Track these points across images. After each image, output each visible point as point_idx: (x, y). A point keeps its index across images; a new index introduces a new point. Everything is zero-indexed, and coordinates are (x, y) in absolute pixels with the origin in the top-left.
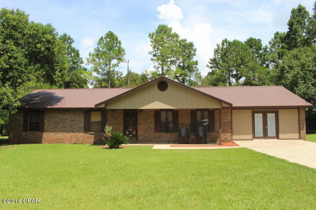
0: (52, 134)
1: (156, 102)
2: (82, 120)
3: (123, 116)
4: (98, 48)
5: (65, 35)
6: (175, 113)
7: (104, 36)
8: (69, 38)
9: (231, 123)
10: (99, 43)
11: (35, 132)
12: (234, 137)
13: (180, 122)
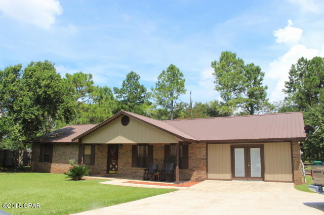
0: (57, 165)
1: (120, 136)
2: (77, 153)
3: (107, 151)
4: (159, 82)
5: (132, 73)
6: (150, 147)
7: (166, 70)
8: (136, 75)
9: (207, 159)
10: (160, 77)
11: (46, 163)
12: (210, 176)
13: (154, 157)
